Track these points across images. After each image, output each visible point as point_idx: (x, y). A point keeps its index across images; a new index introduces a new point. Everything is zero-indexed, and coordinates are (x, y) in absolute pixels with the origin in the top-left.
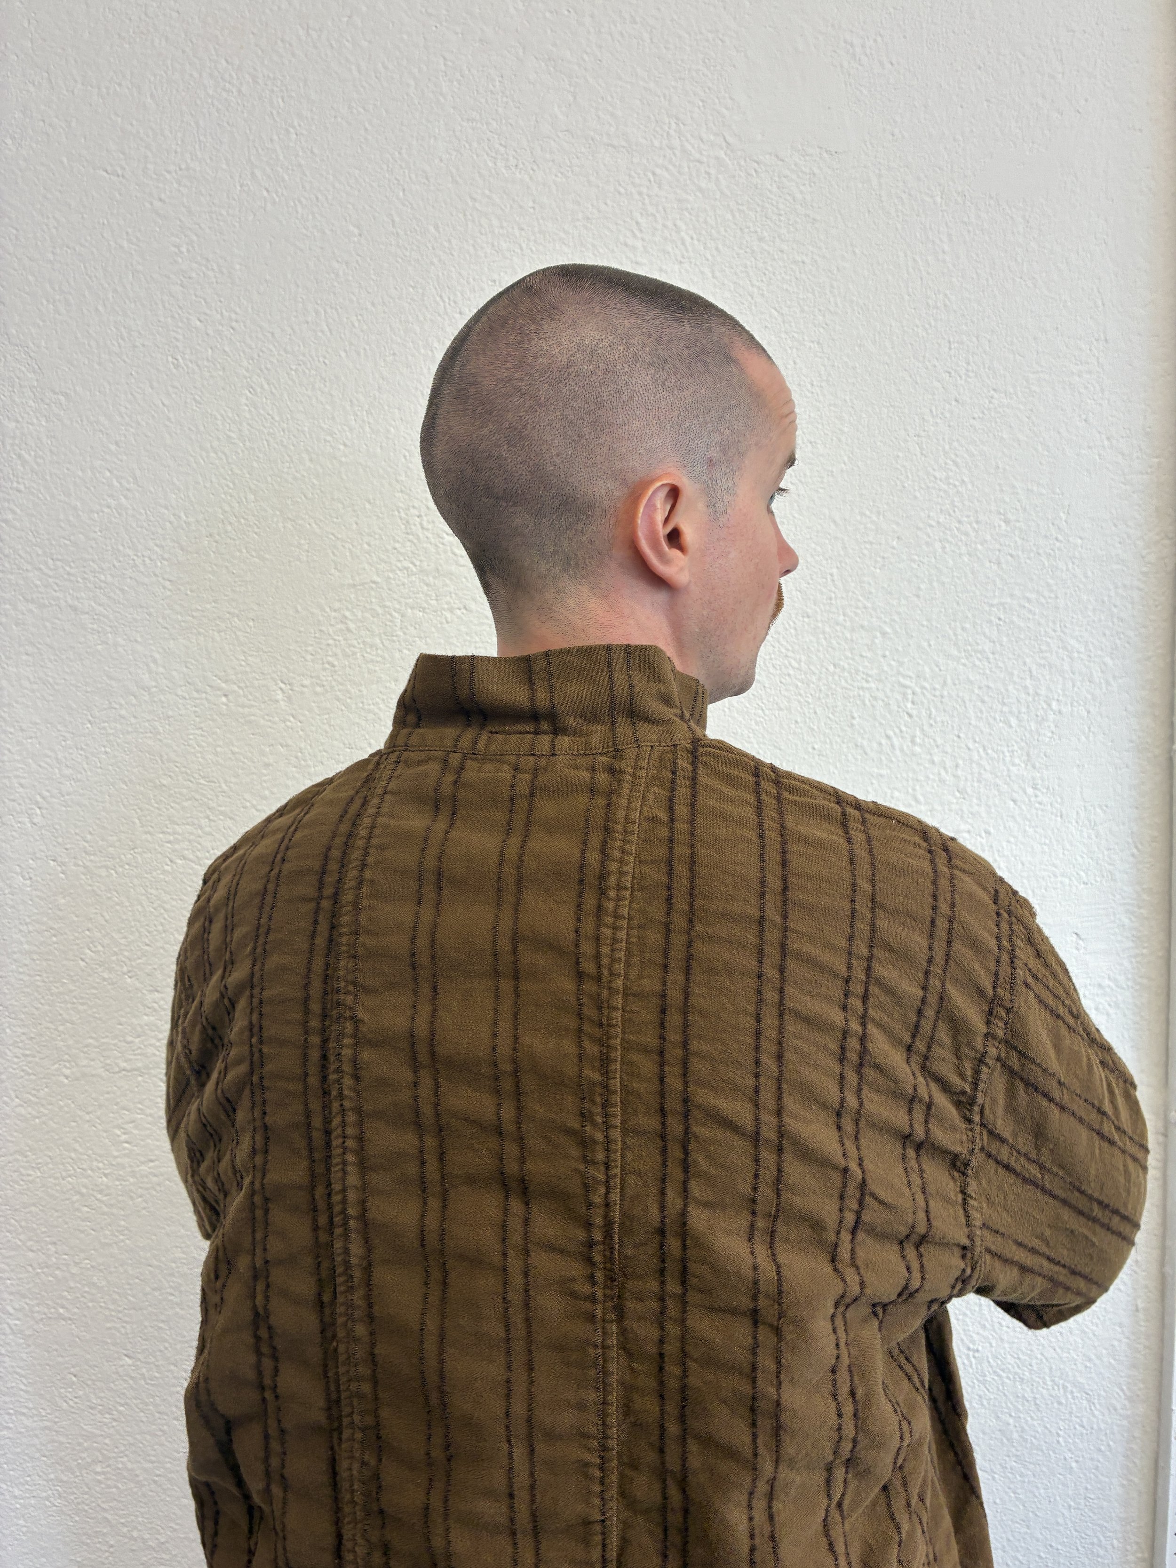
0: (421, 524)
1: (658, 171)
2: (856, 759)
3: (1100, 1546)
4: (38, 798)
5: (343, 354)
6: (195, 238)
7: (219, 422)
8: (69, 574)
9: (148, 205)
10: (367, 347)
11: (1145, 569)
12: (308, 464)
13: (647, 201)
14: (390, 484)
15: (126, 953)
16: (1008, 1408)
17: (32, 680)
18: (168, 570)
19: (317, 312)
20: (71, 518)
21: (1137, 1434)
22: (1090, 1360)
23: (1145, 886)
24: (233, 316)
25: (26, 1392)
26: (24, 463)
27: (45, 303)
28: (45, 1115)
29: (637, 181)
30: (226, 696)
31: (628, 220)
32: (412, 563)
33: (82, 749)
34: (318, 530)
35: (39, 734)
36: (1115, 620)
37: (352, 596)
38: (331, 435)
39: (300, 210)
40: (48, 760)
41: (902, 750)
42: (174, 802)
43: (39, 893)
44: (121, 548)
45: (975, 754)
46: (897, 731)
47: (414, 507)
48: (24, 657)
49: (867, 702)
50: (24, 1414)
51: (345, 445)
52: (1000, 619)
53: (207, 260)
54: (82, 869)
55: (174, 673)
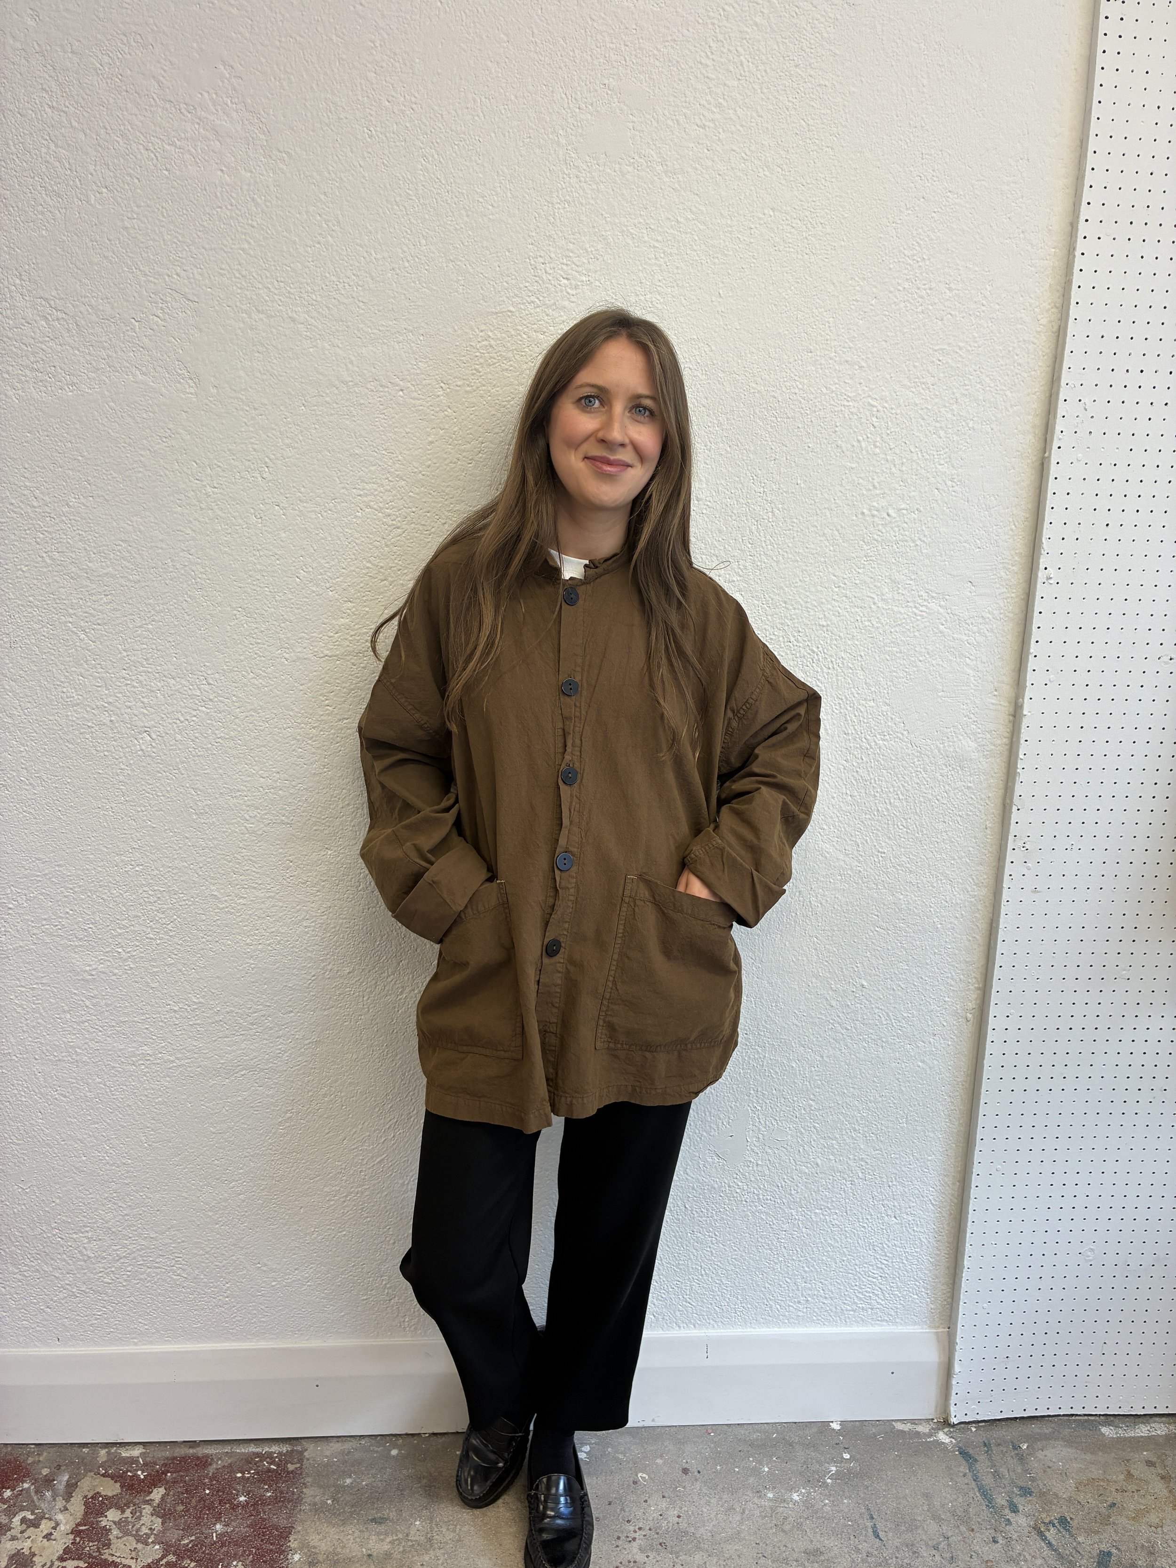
0: (545, 270)
1: (726, 7)
2: (837, 456)
3: (952, 979)
4: (267, 460)
5: (493, 135)
6: (386, 36)
7: (401, 182)
8: (289, 292)
9: (352, 8)
10: (510, 131)
11: (1038, 329)
12: (466, 219)
13: (717, 31)
14: (524, 237)
15: (329, 574)
16: (900, 889)
17: (263, 372)
18: (362, 293)
19: (475, 101)
20: (291, 250)
21: (979, 908)
22: (954, 859)
23: (1017, 552)
24: (413, 99)
25: (257, 873)
26: (257, 205)
27: (273, 79)
28: (272, 685)
29: (711, 14)
30: (402, 390)
31: (703, 43)
32: (538, 298)
33: (298, 425)
34: (471, 271)
35: (267, 412)
36: (1016, 365)
37: (494, 321)
38: (482, 197)
39: (464, 18)
40: (274, 432)
41: (867, 451)
42: (363, 466)
43: (266, 529)
44: (328, 275)
45: (914, 455)
46: (865, 436)
47: (540, 256)
48: (257, 354)
49: (846, 416)
50: (254, 888)
51: (492, 206)
52: (940, 361)
53: (395, 54)
54: (297, 512)
55: (365, 372)
